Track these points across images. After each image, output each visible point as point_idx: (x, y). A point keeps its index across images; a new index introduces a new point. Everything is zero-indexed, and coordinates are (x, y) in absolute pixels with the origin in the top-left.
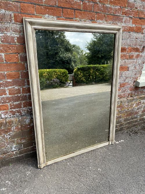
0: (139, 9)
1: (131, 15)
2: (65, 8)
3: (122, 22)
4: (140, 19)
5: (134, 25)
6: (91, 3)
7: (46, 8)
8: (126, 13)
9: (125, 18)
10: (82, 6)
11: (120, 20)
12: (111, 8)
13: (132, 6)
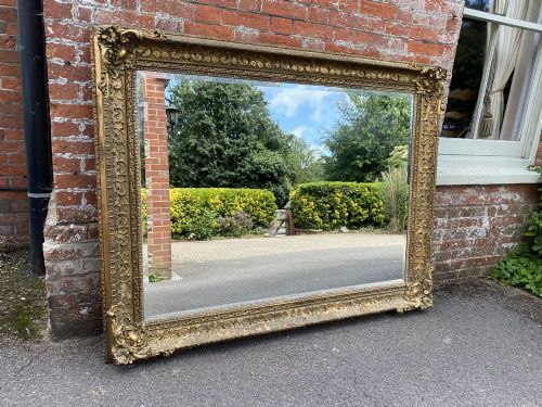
0: (420, 23)
1: (406, 34)
2: (276, 16)
3: (387, 47)
4: (425, 42)
5: (412, 55)
6: (325, 10)
7: (242, 14)
8: (394, 31)
9: (392, 40)
10: (307, 15)
11: (382, 44)
12: (363, 20)
13: (406, 18)
